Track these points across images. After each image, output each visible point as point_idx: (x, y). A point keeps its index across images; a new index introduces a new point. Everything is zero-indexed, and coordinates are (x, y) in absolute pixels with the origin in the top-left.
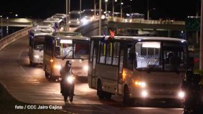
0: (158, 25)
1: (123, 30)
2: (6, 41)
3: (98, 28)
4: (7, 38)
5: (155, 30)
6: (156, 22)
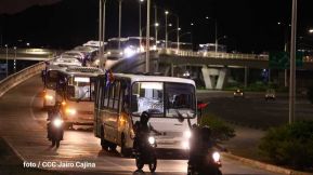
0: (230, 59)
1: (180, 66)
2: (12, 81)
3: (145, 62)
4: (15, 77)
5: (226, 67)
6: (227, 56)
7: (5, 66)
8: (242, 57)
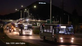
5: (41, 23)
7: (6, 23)
8: (43, 21)
